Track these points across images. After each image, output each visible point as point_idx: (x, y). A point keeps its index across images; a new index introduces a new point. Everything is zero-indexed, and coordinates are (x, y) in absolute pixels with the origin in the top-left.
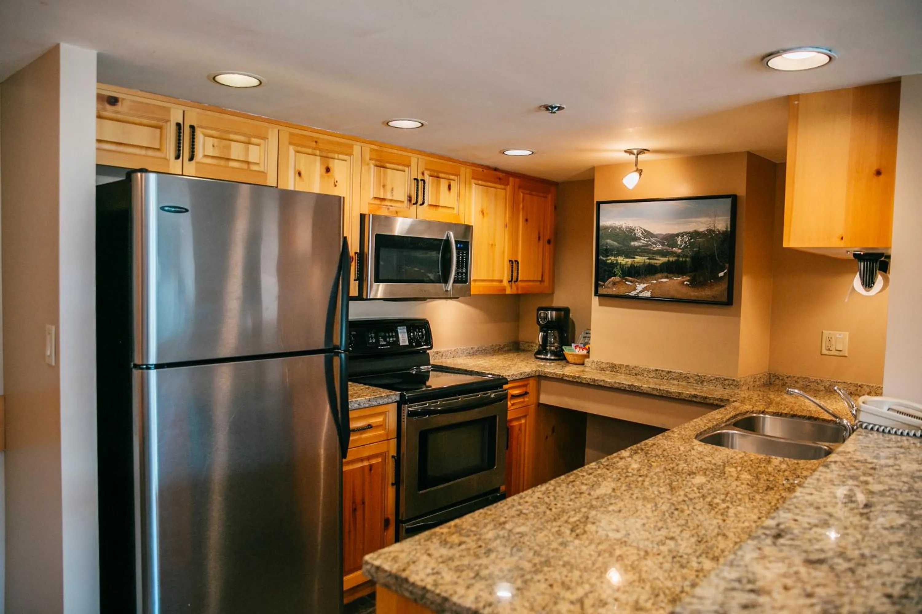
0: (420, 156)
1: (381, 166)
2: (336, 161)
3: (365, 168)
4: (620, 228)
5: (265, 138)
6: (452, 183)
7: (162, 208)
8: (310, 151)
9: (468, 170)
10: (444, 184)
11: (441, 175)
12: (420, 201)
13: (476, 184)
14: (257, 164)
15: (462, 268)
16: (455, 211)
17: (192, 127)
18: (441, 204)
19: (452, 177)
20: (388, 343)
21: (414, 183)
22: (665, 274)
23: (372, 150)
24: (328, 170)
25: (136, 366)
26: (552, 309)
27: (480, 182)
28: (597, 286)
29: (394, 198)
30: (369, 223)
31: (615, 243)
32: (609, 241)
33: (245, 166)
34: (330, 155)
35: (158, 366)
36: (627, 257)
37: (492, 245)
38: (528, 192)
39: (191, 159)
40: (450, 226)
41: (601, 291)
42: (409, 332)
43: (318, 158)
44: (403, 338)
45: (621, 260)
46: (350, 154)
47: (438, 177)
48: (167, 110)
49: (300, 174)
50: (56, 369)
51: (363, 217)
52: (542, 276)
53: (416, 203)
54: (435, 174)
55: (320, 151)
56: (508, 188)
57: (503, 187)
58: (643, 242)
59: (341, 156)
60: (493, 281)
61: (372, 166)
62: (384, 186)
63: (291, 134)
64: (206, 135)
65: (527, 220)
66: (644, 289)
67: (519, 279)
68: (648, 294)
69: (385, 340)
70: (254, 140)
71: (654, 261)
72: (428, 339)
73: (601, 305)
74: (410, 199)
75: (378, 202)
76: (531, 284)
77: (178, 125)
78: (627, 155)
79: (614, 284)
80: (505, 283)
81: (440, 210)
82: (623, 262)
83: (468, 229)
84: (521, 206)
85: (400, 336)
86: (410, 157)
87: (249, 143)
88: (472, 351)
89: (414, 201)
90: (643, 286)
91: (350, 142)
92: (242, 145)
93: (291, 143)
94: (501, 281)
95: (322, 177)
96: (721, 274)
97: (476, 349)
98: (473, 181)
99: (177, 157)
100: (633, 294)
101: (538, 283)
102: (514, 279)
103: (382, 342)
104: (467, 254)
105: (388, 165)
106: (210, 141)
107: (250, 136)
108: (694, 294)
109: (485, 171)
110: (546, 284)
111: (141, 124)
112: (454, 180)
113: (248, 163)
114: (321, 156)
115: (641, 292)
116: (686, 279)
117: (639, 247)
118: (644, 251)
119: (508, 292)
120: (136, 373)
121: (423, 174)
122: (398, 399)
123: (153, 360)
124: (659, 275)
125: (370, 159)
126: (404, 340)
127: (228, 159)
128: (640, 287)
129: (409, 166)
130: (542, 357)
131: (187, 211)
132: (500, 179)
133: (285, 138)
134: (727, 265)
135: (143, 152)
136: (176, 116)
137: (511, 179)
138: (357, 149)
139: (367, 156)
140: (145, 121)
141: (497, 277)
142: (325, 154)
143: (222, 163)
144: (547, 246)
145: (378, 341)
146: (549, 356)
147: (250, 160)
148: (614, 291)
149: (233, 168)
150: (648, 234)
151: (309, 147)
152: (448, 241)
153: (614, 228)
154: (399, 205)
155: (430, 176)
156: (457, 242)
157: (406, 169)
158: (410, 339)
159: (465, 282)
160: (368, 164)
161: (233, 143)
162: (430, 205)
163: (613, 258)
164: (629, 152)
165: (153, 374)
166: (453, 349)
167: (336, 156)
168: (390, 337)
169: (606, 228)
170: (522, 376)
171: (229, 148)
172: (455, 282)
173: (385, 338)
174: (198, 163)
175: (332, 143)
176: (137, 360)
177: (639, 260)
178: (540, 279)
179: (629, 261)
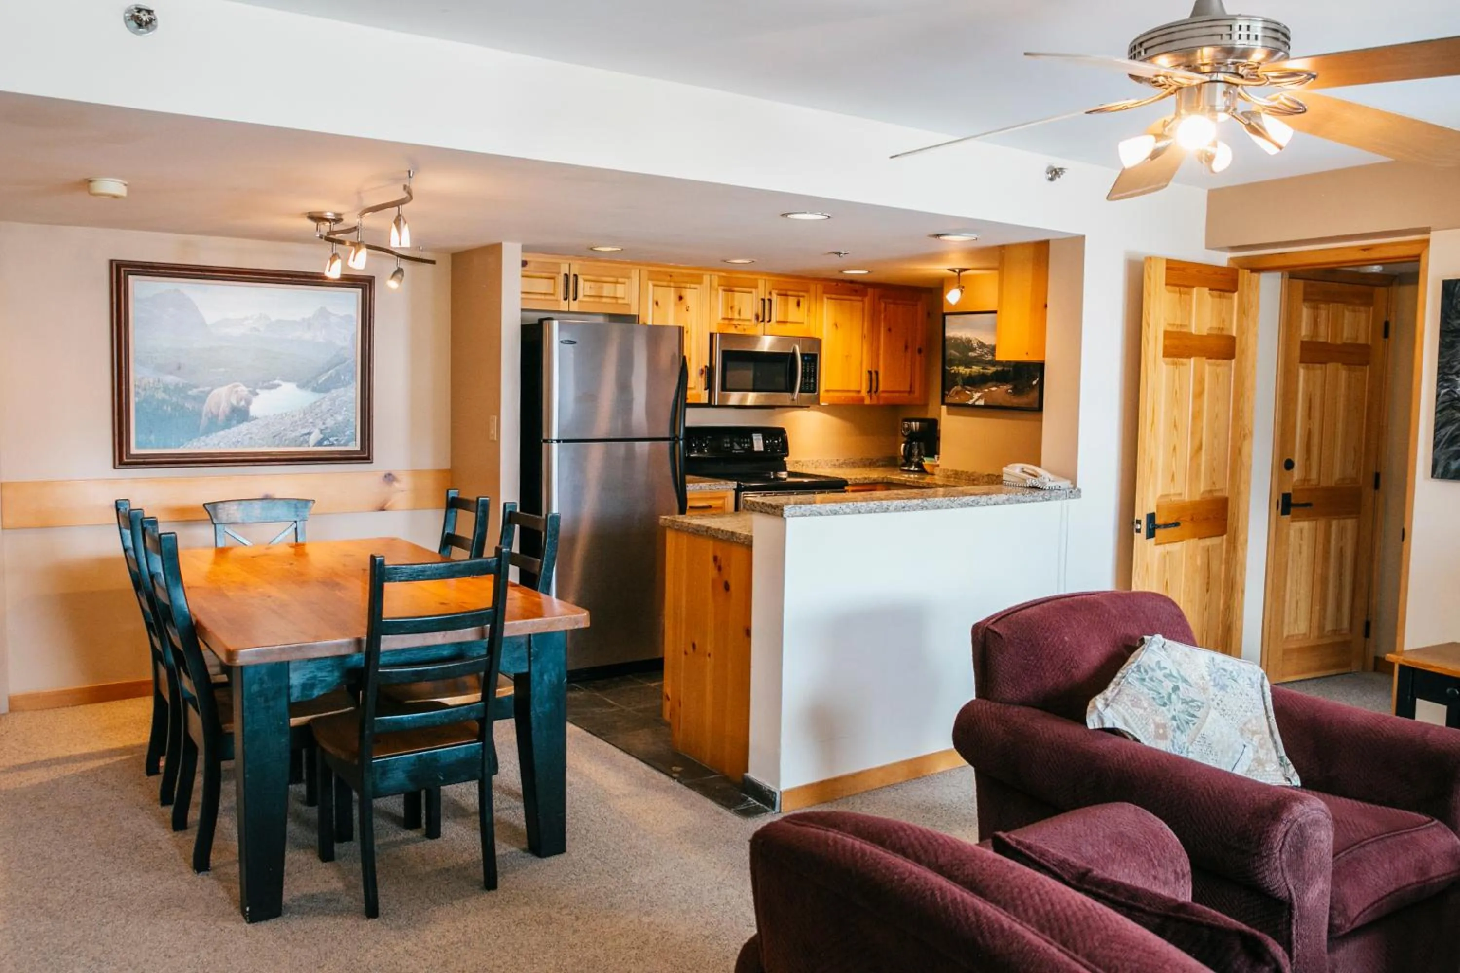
0: (767, 278)
1: (729, 290)
2: (688, 290)
3: (714, 293)
4: (961, 339)
5: (629, 278)
6: (801, 299)
7: (561, 342)
8: (665, 283)
9: (819, 286)
10: (792, 301)
11: (790, 293)
12: (767, 319)
13: (828, 298)
14: (623, 298)
15: (810, 379)
16: (805, 326)
17: (575, 276)
18: (790, 319)
19: (801, 294)
20: (743, 448)
21: (761, 302)
22: (994, 383)
23: (719, 277)
24: (681, 298)
25: (546, 441)
26: (916, 420)
27: (833, 296)
28: (943, 396)
29: (742, 317)
30: (717, 340)
31: (957, 354)
32: (953, 352)
33: (614, 301)
34: (683, 285)
35: (558, 441)
36: (966, 367)
37: (847, 356)
38: (890, 301)
39: (575, 299)
40: (797, 339)
41: (948, 400)
42: (764, 440)
43: (672, 289)
44: (758, 444)
45: (962, 370)
46: (700, 283)
47: (786, 295)
48: (558, 265)
49: (657, 303)
50: (497, 443)
51: (711, 335)
52: (911, 387)
53: (763, 321)
54: (784, 292)
55: (675, 282)
56: (867, 300)
57: (859, 298)
58: (978, 352)
59: (693, 286)
60: (848, 391)
61: (720, 292)
62: (732, 308)
63: (650, 272)
64: (585, 280)
65: (890, 330)
66: (980, 398)
67: (881, 388)
68: (981, 402)
69: (740, 445)
70: (620, 280)
71: (987, 371)
72: (784, 448)
73: (949, 414)
74: (757, 317)
75: (726, 322)
76: (897, 394)
77: (566, 275)
78: (951, 273)
79: (957, 393)
80: (864, 393)
81: (789, 326)
82: (963, 372)
83: (818, 342)
84: (883, 316)
85: (755, 443)
86: (756, 279)
87: (617, 283)
88: (837, 463)
89: (761, 319)
90: (978, 394)
91: (701, 272)
92: (612, 285)
93: (649, 279)
94: (859, 392)
95: (676, 304)
96: (1034, 383)
97: (841, 461)
98: (825, 296)
99: (565, 299)
100: (971, 402)
101: (906, 395)
102: (874, 389)
103: (737, 447)
104: (815, 366)
105: (736, 289)
106: (588, 284)
107: (617, 277)
108: (1016, 401)
109: (840, 284)
110: (917, 394)
111: (541, 278)
112: (803, 297)
113: (616, 298)
114: (675, 287)
115: (977, 400)
116: (1007, 387)
117: (975, 357)
118: (978, 361)
119: (867, 401)
120: (544, 445)
121: (770, 293)
122: (735, 487)
123: (555, 436)
124: (990, 384)
125: (719, 285)
126: (759, 447)
127: (602, 297)
128: (976, 395)
129: (756, 287)
130: (906, 468)
131: (575, 343)
132: (856, 291)
133: (644, 274)
134: (1038, 374)
135: (543, 297)
136: (565, 269)
137: (870, 291)
138: (706, 278)
139: (716, 282)
140: (544, 275)
141: (854, 386)
142: (678, 285)
143: (597, 300)
144: (918, 356)
145: (732, 447)
146: (912, 469)
147: (618, 296)
148: (956, 400)
149: (605, 303)
150: (982, 345)
151: (664, 281)
152: (794, 355)
153: (956, 339)
154: (747, 323)
155: (779, 294)
156: (802, 355)
157: (754, 290)
158: (765, 445)
159: (814, 391)
160: (717, 290)
161: (605, 284)
162: (778, 322)
163: (955, 368)
164: (953, 270)
165: (555, 445)
166: (815, 459)
167: (688, 285)
168: (744, 443)
169: (951, 339)
170: (867, 481)
171: (601, 288)
172: (801, 391)
173: (739, 444)
174: (580, 301)
175: (683, 275)
176: (545, 437)
177: (976, 369)
178: (908, 389)
179: (968, 370)
